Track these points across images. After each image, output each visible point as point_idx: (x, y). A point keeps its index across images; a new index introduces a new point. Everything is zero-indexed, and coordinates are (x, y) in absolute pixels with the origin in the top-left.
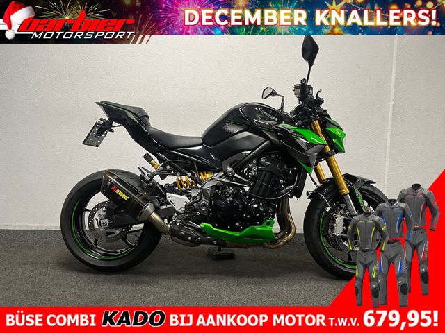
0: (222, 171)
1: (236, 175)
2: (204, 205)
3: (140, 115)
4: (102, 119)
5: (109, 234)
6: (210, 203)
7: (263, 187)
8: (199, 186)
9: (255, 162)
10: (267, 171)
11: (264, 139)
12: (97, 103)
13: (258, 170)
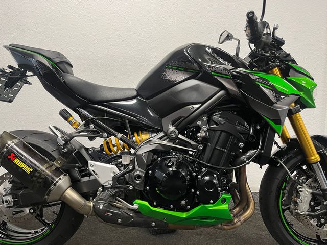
0: (162, 130)
1: (180, 136)
2: (139, 177)
3: (57, 60)
4: (10, 67)
5: (17, 213)
6: (147, 173)
7: (216, 152)
8: (132, 151)
9: (205, 118)
10: (222, 131)
11: (217, 89)
12: (5, 47)
13: (209, 130)
